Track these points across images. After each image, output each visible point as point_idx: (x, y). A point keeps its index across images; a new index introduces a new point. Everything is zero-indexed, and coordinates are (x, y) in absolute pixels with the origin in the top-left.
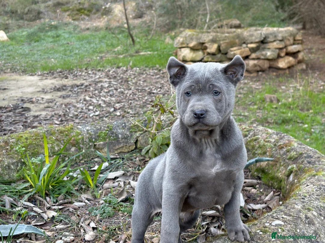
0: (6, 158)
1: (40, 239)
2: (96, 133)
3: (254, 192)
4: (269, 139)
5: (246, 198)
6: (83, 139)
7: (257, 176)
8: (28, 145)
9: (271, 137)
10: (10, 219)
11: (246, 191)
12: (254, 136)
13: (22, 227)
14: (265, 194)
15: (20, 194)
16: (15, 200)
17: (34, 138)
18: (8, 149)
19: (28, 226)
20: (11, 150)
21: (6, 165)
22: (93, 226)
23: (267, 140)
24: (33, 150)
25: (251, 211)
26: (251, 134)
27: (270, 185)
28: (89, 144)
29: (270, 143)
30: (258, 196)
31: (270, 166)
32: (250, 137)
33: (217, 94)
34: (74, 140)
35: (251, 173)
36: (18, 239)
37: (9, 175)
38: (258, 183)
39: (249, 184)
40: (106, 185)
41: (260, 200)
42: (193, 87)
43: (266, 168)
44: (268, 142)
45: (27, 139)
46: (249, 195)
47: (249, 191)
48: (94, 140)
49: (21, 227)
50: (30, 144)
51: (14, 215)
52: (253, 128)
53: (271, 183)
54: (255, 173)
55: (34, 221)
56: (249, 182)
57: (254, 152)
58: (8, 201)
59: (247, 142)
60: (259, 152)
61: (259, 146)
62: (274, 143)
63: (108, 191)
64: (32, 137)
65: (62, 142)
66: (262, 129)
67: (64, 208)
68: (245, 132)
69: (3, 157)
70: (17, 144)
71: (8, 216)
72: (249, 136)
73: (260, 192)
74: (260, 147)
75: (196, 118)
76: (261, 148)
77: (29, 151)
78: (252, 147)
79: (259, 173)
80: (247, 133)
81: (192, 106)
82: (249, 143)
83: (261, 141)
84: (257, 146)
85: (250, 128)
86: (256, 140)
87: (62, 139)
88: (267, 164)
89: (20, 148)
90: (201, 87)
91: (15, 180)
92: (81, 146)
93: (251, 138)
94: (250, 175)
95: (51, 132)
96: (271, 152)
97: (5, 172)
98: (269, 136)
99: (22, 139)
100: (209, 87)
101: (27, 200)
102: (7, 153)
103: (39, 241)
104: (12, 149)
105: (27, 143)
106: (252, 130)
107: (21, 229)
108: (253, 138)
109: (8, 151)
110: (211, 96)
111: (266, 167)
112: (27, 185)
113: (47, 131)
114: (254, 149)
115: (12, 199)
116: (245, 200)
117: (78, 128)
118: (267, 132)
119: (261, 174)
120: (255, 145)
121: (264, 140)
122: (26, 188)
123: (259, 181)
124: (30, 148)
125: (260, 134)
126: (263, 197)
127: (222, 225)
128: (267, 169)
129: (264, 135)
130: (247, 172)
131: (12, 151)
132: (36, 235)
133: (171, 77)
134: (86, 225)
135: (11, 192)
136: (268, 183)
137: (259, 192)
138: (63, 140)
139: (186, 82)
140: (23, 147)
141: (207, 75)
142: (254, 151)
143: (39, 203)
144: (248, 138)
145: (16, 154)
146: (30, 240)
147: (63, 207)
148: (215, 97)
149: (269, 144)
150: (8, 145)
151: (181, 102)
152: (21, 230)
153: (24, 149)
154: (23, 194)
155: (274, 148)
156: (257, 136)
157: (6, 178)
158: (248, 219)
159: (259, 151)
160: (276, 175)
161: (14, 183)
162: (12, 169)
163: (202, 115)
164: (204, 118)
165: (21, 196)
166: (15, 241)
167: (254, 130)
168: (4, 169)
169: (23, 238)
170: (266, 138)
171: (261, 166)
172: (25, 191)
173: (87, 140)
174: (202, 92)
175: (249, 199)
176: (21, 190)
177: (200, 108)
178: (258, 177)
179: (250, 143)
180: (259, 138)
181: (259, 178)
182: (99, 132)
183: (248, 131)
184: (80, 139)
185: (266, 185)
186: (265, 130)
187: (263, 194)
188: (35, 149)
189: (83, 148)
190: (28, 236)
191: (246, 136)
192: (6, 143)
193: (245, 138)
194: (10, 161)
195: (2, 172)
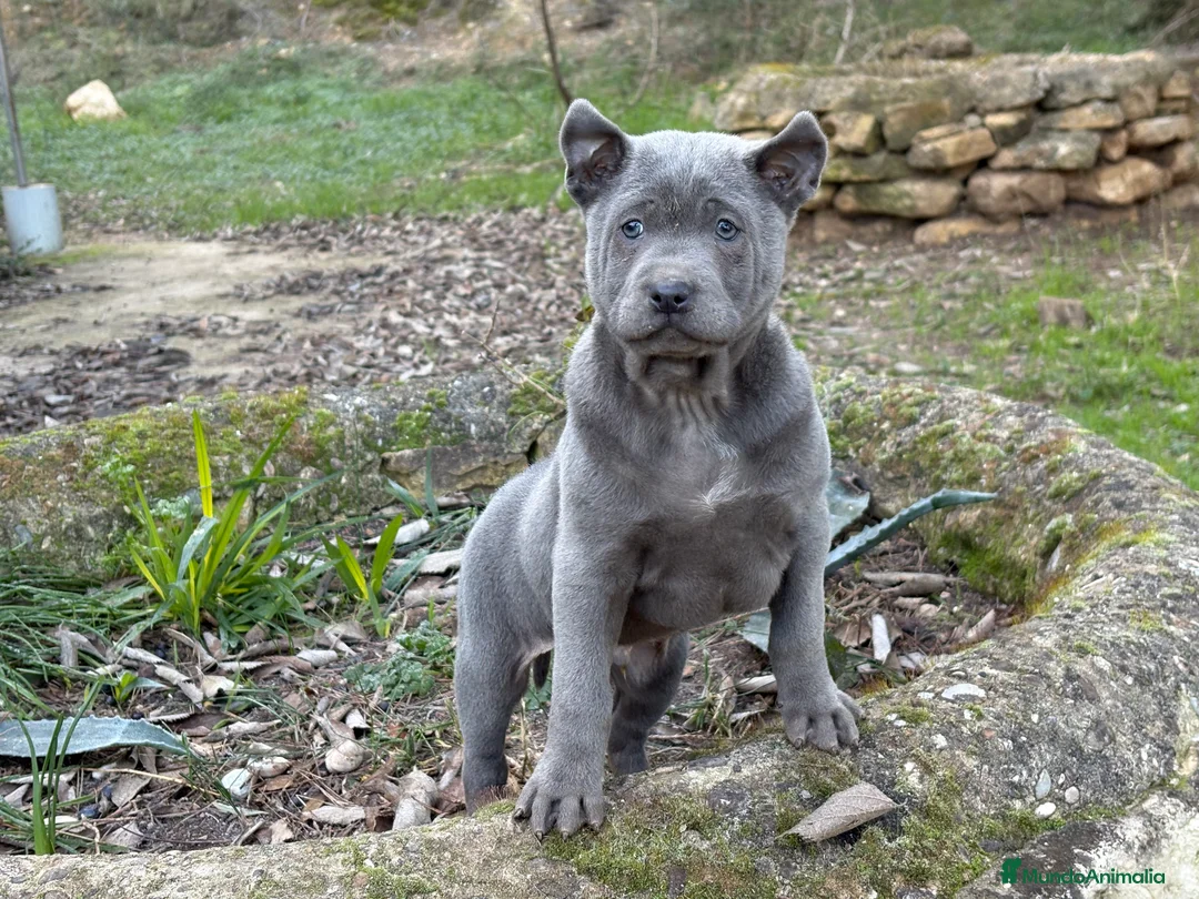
0: (69, 500)
1: (170, 766)
2: (387, 417)
3: (930, 614)
4: (991, 431)
6: (341, 439)
7: (946, 561)
8: (147, 457)
9: (997, 423)
10: (75, 702)
11: (901, 610)
12: (940, 422)
13: (113, 725)
14: (966, 620)
15: (116, 622)
16: (94, 642)
17: (169, 432)
18: (75, 469)
19: (130, 724)
20: (85, 475)
21: (69, 527)
22: (357, 725)
23: (984, 433)
24: (166, 474)
26: (929, 414)
27: (990, 589)
28: (363, 457)
29: (994, 442)
30: (941, 629)
31: (991, 525)
32: (925, 426)
33: (728, 236)
34: (309, 442)
35: (926, 551)
36: (97, 766)
37: (78, 560)
38: (948, 584)
39: (914, 587)
40: (415, 594)
41: (950, 641)
42: (653, 206)
43: (977, 531)
44: (987, 438)
45: (142, 435)
46: (908, 625)
47: (913, 612)
48: (380, 442)
49: (107, 725)
50: (155, 454)
51: (86, 691)
52: (936, 393)
53: (994, 583)
54: (941, 551)
55: (157, 711)
56: (913, 581)
57: (938, 477)
58: (69, 644)
59: (915, 442)
60: (955, 476)
61: (955, 454)
62: (1009, 443)
63: (419, 614)
64: (163, 429)
66: (971, 395)
67: (263, 667)
68: (911, 406)
69: (60, 499)
70: (107, 454)
71: (67, 695)
72: (923, 421)
73: (952, 613)
74: (958, 459)
75: (657, 311)
76: (961, 460)
77: (149, 477)
78: (932, 460)
79: (953, 550)
80: (916, 410)
81: (646, 271)
82: (919, 446)
83: (963, 436)
84: (949, 454)
85: (928, 394)
86: (944, 434)
87: (266, 438)
88: (979, 518)
89: (115, 466)
90: (678, 208)
91: (101, 577)
92: (336, 462)
93: (930, 429)
94: (921, 558)
95: (228, 412)
96: (996, 474)
97: (67, 550)
98: (991, 420)
99: (124, 435)
100: (705, 209)
101: (139, 642)
102: (71, 483)
103: (169, 772)
104: (91, 468)
105: (144, 451)
106: (933, 399)
107: (106, 732)
108: (936, 426)
109: (75, 476)
110: (709, 239)
111: (976, 526)
112: (139, 593)
113: (215, 410)
114: (938, 467)
115: (83, 639)
116: (893, 639)
117: (324, 401)
118: (985, 405)
119: (959, 552)
120: (942, 452)
121: (974, 435)
122: (136, 604)
123: (951, 579)
124: (153, 468)
125: (961, 415)
126: (959, 630)
128: (981, 535)
129: (974, 415)
130: (914, 549)
131: (90, 478)
132: (159, 752)
133: (571, 174)
134: (332, 721)
135: (83, 615)
136: (981, 584)
137: (946, 613)
139: (626, 190)
140: (125, 464)
141: (700, 169)
142: (938, 472)
143: (179, 654)
144: (918, 427)
145: (104, 487)
146: (136, 769)
147: (259, 664)
148: (722, 245)
149: (989, 447)
150: (76, 458)
151: (605, 259)
152: (107, 737)
153: (130, 468)
154: (124, 623)
155: (1005, 460)
156: (950, 422)
157: (70, 569)
159: (955, 474)
160: (1009, 554)
161: (98, 586)
162: (91, 540)
163: (679, 299)
164: (683, 311)
165: (117, 630)
166: (87, 773)
167: (941, 401)
168: (61, 537)
169: (114, 764)
170: (983, 427)
171: (959, 526)
172: (134, 614)
173: (358, 443)
174: (681, 224)
175: (908, 637)
176: (120, 608)
177: (674, 277)
178: (951, 563)
179: (925, 445)
180: (958, 426)
181: (954, 568)
182: (400, 414)
183: (918, 404)
184: (331, 439)
185: (975, 591)
186: (981, 400)
187: (960, 620)
188: (172, 471)
189: (340, 469)
190: (133, 756)
191: (912, 421)
192: (71, 449)
193: (909, 430)
194: (83, 511)
195: (53, 549)
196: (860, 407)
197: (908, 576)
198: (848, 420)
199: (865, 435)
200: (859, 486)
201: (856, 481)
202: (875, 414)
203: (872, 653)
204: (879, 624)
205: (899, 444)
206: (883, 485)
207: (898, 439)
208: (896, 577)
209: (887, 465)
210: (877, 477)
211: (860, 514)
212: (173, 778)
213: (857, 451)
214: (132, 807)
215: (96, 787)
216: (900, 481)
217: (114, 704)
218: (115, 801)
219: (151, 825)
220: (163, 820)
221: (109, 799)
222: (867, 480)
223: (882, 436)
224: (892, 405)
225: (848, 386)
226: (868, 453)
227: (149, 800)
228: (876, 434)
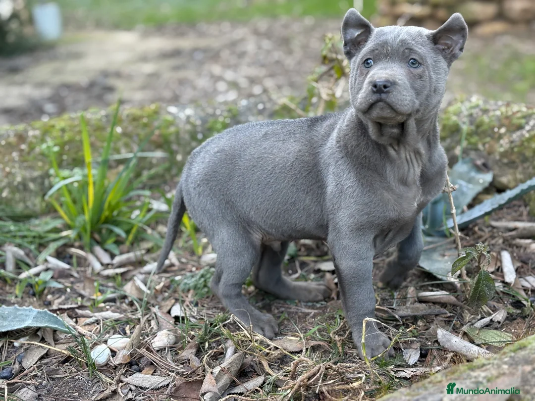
0: (20, 168)
1: (61, 341)
2: (204, 121)
5: (519, 264)
6: (177, 134)
8: (66, 143)
10: (11, 293)
11: (517, 247)
13: (27, 313)
15: (42, 241)
16: (27, 255)
18: (22, 150)
19: (39, 312)
20: (29, 153)
21: (19, 183)
22: (177, 314)
25: (530, 293)
26: (531, 124)
28: (189, 144)
32: (528, 131)
34: (160, 136)
35: (528, 208)
36: (17, 339)
39: (525, 232)
45: (63, 130)
46: (524, 258)
47: (525, 248)
48: (200, 136)
49: (24, 312)
50: (70, 142)
51: (17, 286)
55: (60, 300)
56: (524, 229)
58: (11, 255)
59: (523, 141)
65: (136, 139)
67: (126, 272)
68: (519, 118)
69: (14, 167)
70: (43, 141)
71: (8, 288)
72: (527, 128)
80: (523, 121)
82: (526, 144)
87: (135, 133)
89: (48, 147)
92: (174, 147)
93: (532, 133)
94: (525, 213)
97: (18, 196)
99: (52, 130)
101: (55, 254)
102: (20, 158)
103: (60, 346)
104: (33, 149)
107: (23, 318)
109: (23, 154)
112: (57, 223)
115: (21, 253)
116: (516, 267)
117: (169, 113)
122: (57, 230)
127: (462, 325)
130: (520, 206)
131: (32, 155)
132: (55, 331)
134: (163, 313)
135: (24, 237)
138: (138, 135)
140: (55, 145)
143: (77, 262)
144: (524, 132)
145: (40, 160)
146: (40, 342)
147: (125, 270)
150: (24, 143)
152: (24, 321)
153: (56, 149)
154: (46, 241)
157: (20, 208)
158: (523, 311)
162: (32, 191)
163: (385, 87)
165: (42, 246)
166: (10, 343)
168: (14, 189)
169: (27, 338)
172: (53, 236)
173: (187, 137)
175: (525, 266)
176: (45, 232)
179: (529, 143)
182: (211, 120)
183: (524, 117)
184: (171, 134)
189: (177, 152)
190: (39, 333)
191: (520, 127)
192: (21, 138)
193: (518, 133)
194: (28, 174)
195: (10, 196)
196: (486, 119)
197: (520, 225)
198: (478, 127)
199: (489, 136)
200: (485, 168)
201: (484, 165)
202: (496, 123)
203: (503, 277)
204: (506, 257)
205: (512, 142)
206: (500, 167)
207: (511, 139)
208: (512, 225)
209: (504, 155)
210: (497, 162)
211: (487, 185)
212: (61, 349)
213: (484, 145)
214: (34, 370)
215: (15, 352)
216: (512, 165)
217: (34, 295)
218: (24, 365)
219: (44, 383)
220: (53, 379)
221: (20, 363)
222: (490, 163)
223: (501, 137)
224: (507, 117)
225: (477, 106)
226: (491, 147)
227: (45, 364)
228: (497, 136)
